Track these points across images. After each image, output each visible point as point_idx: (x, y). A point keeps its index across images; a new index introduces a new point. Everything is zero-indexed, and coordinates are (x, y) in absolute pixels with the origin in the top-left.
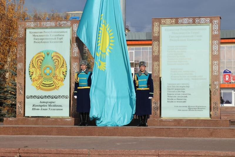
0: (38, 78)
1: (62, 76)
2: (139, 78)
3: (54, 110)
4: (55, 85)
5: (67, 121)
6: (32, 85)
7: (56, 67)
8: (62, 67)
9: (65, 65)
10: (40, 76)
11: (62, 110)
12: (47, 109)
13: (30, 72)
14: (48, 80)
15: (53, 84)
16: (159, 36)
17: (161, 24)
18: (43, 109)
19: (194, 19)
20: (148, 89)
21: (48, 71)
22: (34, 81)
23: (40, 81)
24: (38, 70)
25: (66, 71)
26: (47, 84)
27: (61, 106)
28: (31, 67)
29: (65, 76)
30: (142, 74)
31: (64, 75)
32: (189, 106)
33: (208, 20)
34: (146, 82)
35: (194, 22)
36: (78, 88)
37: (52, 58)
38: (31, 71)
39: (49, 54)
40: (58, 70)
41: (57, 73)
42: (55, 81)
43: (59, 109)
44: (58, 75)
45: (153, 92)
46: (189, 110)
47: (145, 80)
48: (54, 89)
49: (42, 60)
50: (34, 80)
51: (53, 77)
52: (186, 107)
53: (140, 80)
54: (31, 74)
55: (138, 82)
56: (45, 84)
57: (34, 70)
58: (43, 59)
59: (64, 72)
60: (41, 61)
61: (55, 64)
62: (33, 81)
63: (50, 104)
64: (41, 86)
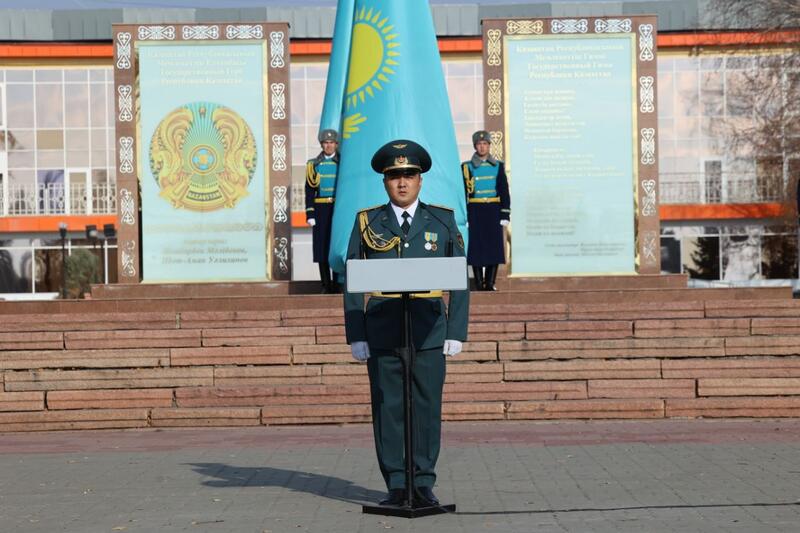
0: (175, 177)
1: (244, 172)
2: (475, 172)
3: (224, 261)
4: (226, 196)
5: (266, 288)
6: (160, 195)
7: (227, 148)
8: (241, 147)
9: (250, 141)
10: (182, 174)
11: (246, 260)
12: (204, 261)
13: (152, 161)
14: (203, 181)
15: (218, 194)
16: (502, 65)
17: (506, 34)
18: (194, 261)
19: (591, 20)
20: (498, 199)
21: (204, 158)
22: (164, 186)
23: (183, 184)
24: (175, 156)
25: (254, 159)
26: (202, 194)
27: (243, 251)
28: (157, 148)
29: (252, 172)
30: (482, 162)
31: (248, 168)
32: (582, 245)
33: (628, 24)
34: (494, 183)
35: (591, 29)
36: (317, 201)
37: (215, 123)
38: (157, 159)
39: (204, 114)
40: (231, 156)
41: (230, 164)
42: (225, 184)
43: (238, 260)
44: (232, 168)
45: (509, 208)
46: (583, 255)
47: (491, 177)
48: (221, 206)
49: (186, 130)
50: (165, 182)
51: (220, 174)
52: (576, 245)
53: (477, 179)
54: (156, 166)
55: (472, 182)
56: (196, 193)
57: (164, 158)
58: (188, 126)
59: (247, 162)
60: (185, 133)
61: (223, 141)
62: (163, 184)
63: (211, 246)
64: (185, 199)
